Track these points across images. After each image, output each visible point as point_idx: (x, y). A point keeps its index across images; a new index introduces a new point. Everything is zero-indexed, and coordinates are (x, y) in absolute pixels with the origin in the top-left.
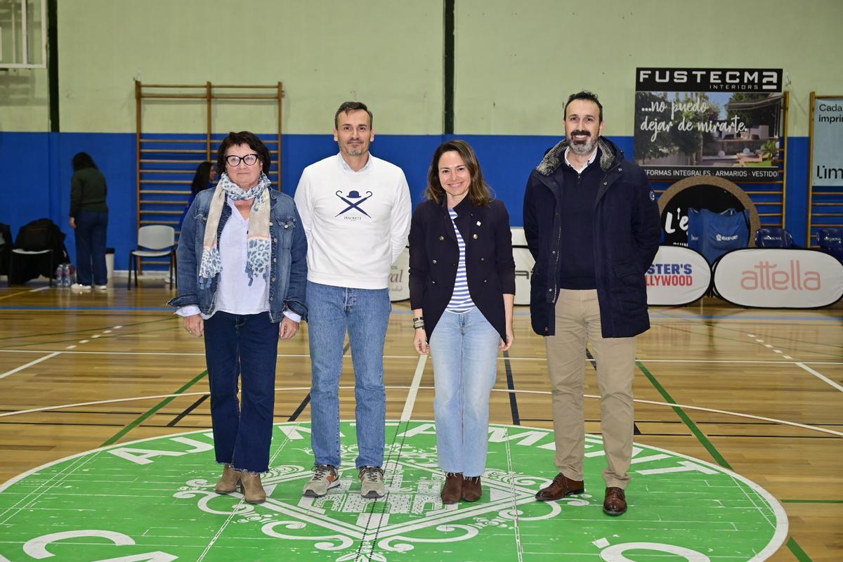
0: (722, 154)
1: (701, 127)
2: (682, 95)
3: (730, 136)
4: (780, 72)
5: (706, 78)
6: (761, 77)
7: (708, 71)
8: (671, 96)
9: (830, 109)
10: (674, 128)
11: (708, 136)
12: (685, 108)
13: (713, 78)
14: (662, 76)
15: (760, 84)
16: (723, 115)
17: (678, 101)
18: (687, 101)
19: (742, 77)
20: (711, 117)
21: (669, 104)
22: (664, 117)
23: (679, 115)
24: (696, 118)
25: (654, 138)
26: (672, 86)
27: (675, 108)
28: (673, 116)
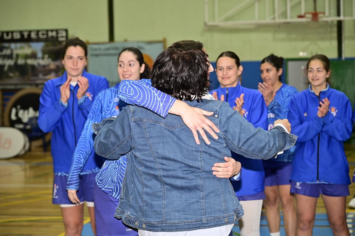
0: (41, 76)
1: (30, 62)
2: (19, 45)
3: (44, 66)
4: (66, 31)
5: (29, 35)
6: (57, 34)
7: (30, 32)
8: (13, 45)
9: (95, 50)
10: (16, 63)
11: (33, 67)
12: (20, 52)
13: (33, 35)
14: (8, 35)
15: (57, 37)
16: (40, 55)
17: (16, 48)
18: (21, 48)
19: (47, 34)
20: (34, 56)
21: (12, 50)
22: (10, 57)
23: (18, 56)
24: (26, 57)
25: (6, 68)
26: (13, 41)
27: (15, 52)
28: (14, 56)
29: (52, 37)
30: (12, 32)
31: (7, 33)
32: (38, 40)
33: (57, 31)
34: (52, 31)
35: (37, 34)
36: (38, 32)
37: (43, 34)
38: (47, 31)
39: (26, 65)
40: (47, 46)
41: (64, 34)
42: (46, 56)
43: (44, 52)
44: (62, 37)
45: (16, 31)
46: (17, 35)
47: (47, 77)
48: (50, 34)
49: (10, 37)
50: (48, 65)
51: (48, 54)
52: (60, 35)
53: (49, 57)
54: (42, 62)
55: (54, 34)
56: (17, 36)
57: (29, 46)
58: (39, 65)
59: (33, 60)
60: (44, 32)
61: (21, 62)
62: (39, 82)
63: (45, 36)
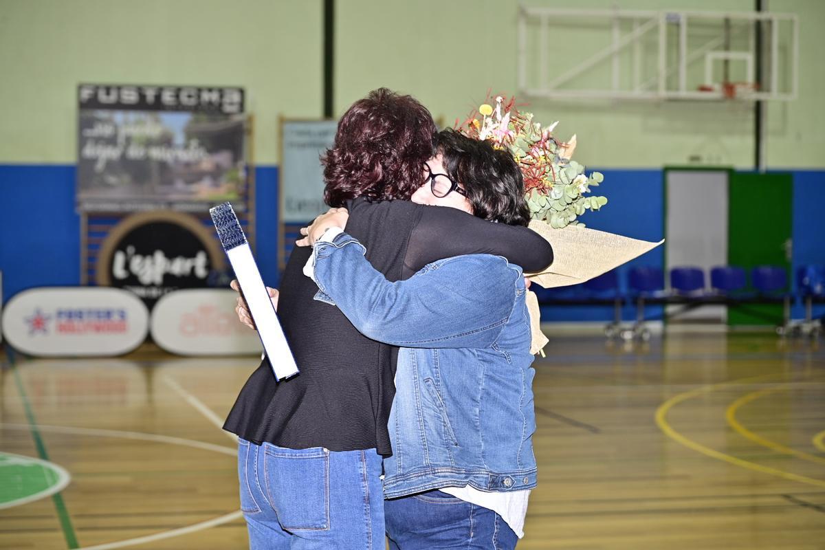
0: (180, 185)
1: (156, 153)
2: (133, 116)
3: (188, 165)
4: (242, 92)
5: (158, 97)
6: (221, 96)
7: (160, 90)
8: (119, 116)
10: (124, 158)
11: (163, 165)
12: (135, 131)
14: (108, 93)
15: (221, 105)
16: (179, 139)
17: (126, 123)
18: (138, 123)
19: (199, 97)
20: (166, 141)
21: (116, 127)
22: (111, 141)
23: (129, 140)
24: (149, 143)
25: (100, 166)
26: (119, 106)
27: (124, 132)
28: (121, 140)
29: (210, 103)
30: (119, 88)
31: (108, 90)
32: (178, 108)
33: (221, 92)
34: (210, 90)
35: (177, 96)
36: (178, 91)
37: (189, 96)
38: (200, 90)
39: (147, 160)
40: (197, 121)
41: (236, 97)
42: (194, 143)
43: (189, 135)
44: (231, 104)
45: (129, 87)
46: (129, 95)
47: (194, 187)
48: (206, 97)
49: (113, 98)
50: (198, 163)
51: (199, 138)
52: (227, 99)
53: (201, 144)
54: (184, 156)
55: (214, 97)
56: (130, 97)
57: (157, 121)
58: (177, 161)
59: (163, 149)
60: (193, 93)
61: (135, 152)
62: (174, 197)
63: (193, 102)
